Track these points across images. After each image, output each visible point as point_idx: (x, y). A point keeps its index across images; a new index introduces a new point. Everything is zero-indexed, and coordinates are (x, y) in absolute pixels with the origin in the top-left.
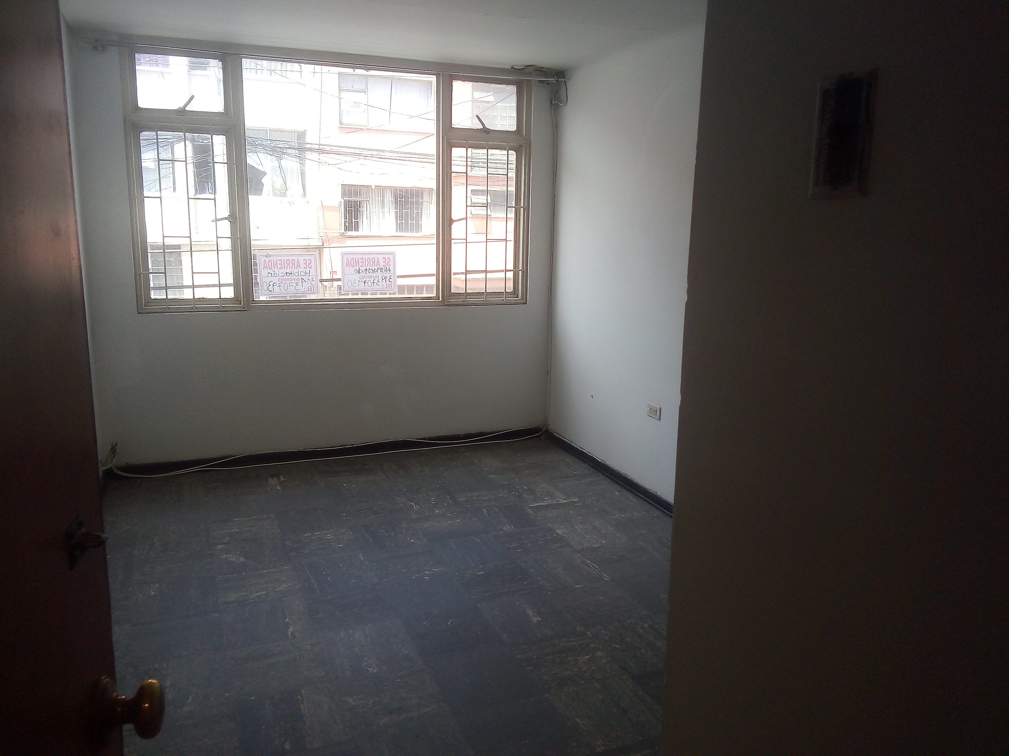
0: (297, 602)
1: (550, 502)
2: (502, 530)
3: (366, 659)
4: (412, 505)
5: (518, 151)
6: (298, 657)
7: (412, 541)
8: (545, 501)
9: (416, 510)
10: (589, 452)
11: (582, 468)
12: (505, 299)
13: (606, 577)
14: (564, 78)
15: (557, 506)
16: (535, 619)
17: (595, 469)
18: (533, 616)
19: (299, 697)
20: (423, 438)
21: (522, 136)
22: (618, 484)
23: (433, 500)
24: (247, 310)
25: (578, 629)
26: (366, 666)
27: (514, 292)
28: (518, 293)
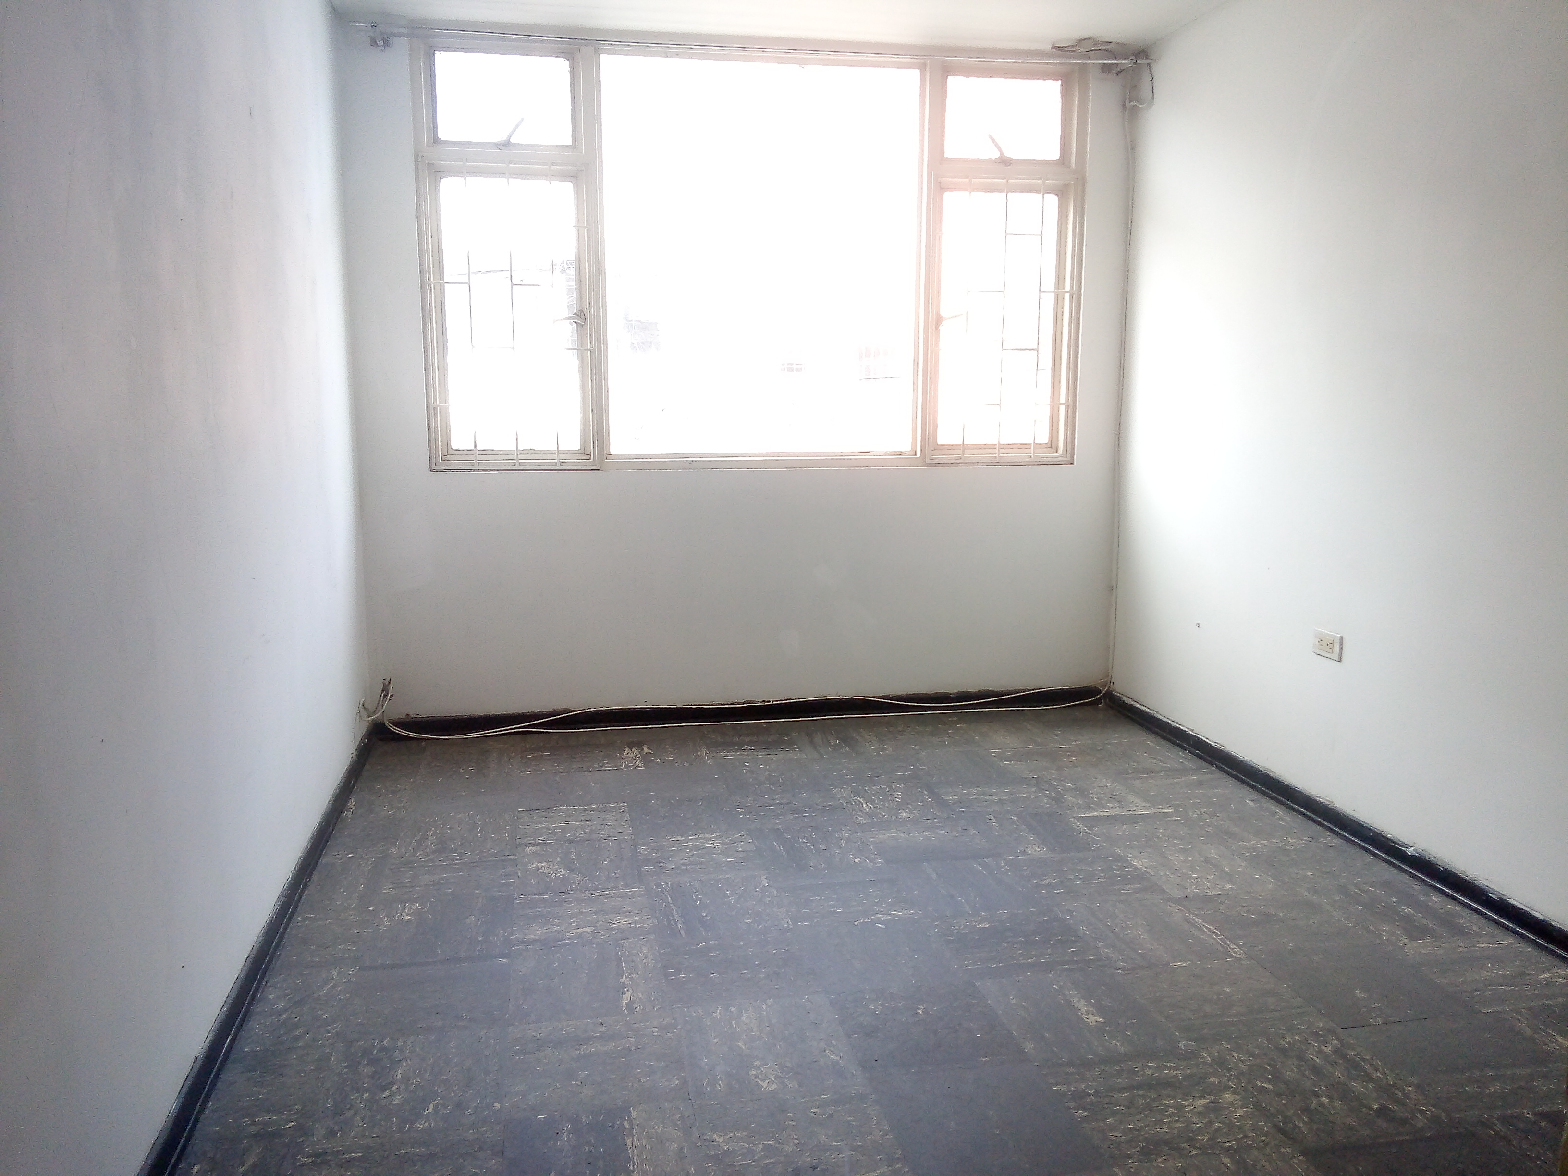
0: (645, 950)
1: (1117, 811)
2: (1024, 853)
3: (757, 1063)
4: (861, 802)
5: (1062, 193)
6: (633, 1048)
7: (856, 860)
8: (1108, 809)
9: (867, 810)
10: (1192, 730)
11: (1178, 758)
12: (1034, 454)
13: (1237, 951)
14: (1147, 58)
15: (1132, 819)
16: (1093, 1019)
17: (1205, 760)
18: (1088, 1012)
19: (626, 1124)
20: (885, 696)
21: (1069, 167)
22: (1253, 787)
23: (897, 796)
24: (599, 468)
25: (1181, 1045)
26: (757, 1076)
27: (1050, 443)
28: (1058, 444)
